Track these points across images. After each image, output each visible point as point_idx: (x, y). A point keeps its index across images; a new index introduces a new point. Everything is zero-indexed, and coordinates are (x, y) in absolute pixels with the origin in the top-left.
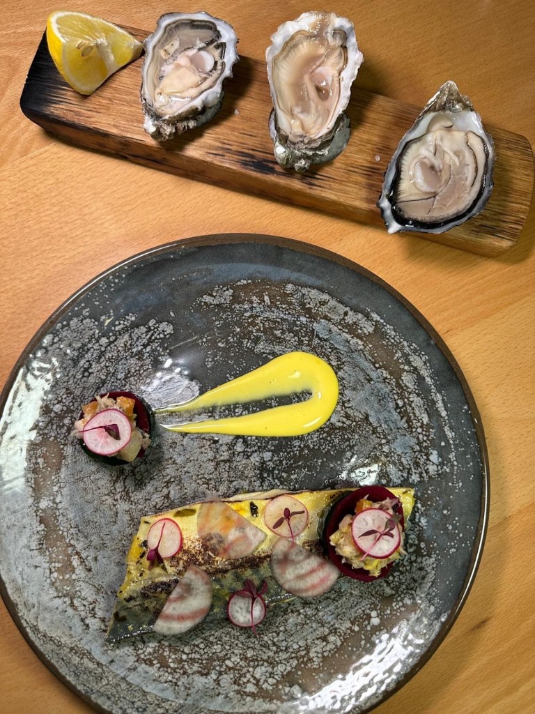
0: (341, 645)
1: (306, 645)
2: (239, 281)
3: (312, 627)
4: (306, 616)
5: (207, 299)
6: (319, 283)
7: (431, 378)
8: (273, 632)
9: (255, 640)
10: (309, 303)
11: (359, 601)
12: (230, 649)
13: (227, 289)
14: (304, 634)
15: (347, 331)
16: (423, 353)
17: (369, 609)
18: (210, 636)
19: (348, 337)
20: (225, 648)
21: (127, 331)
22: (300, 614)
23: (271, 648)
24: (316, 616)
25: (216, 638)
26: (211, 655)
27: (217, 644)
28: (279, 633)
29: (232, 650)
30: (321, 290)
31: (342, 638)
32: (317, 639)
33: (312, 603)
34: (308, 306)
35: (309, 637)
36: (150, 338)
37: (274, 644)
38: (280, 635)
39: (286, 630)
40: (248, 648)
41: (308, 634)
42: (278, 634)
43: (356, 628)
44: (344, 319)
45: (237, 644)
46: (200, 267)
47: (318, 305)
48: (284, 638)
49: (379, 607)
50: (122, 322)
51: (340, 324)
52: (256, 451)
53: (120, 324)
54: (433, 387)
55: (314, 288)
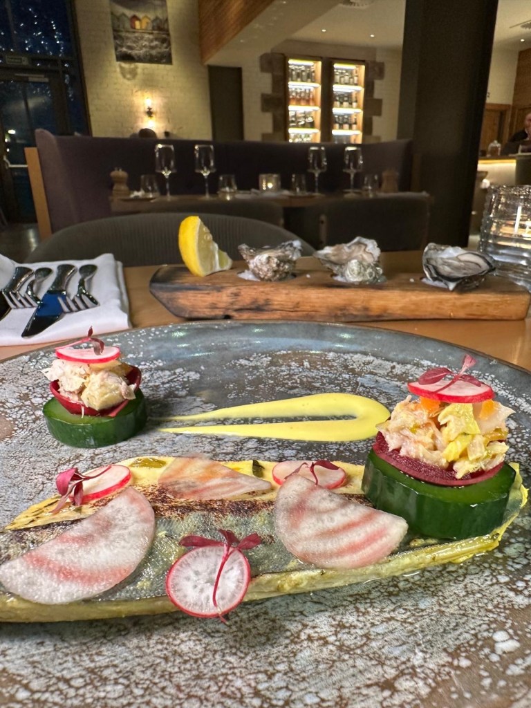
0: (430, 694)
1: (340, 697)
2: (280, 351)
3: (354, 666)
4: (340, 648)
5: (243, 362)
6: (362, 348)
7: (505, 390)
8: (259, 672)
9: (212, 683)
10: (352, 365)
11: (461, 621)
12: (143, 696)
13: (266, 357)
14: (335, 679)
15: (396, 379)
16: (487, 374)
17: (487, 630)
18: (107, 667)
19: (399, 383)
20: (131, 692)
21: (151, 371)
22: (326, 643)
23: (247, 701)
24: (365, 648)
25: (118, 673)
26: (89, 701)
27: (116, 683)
28: (273, 674)
29: (147, 698)
30: (365, 354)
31: (430, 681)
32: (368, 686)
33: (355, 627)
34: (351, 367)
35: (346, 684)
36: (172, 380)
37: (257, 693)
38: (276, 678)
39: (292, 670)
40: (189, 696)
41: (345, 679)
42: (270, 677)
43: (464, 663)
44: (391, 372)
45: (163, 689)
46: (241, 339)
47: (362, 365)
48: (283, 684)
49: (508, 625)
50: (148, 364)
51: (388, 375)
52: (274, 448)
53: (145, 364)
54: (509, 396)
55: (356, 353)
